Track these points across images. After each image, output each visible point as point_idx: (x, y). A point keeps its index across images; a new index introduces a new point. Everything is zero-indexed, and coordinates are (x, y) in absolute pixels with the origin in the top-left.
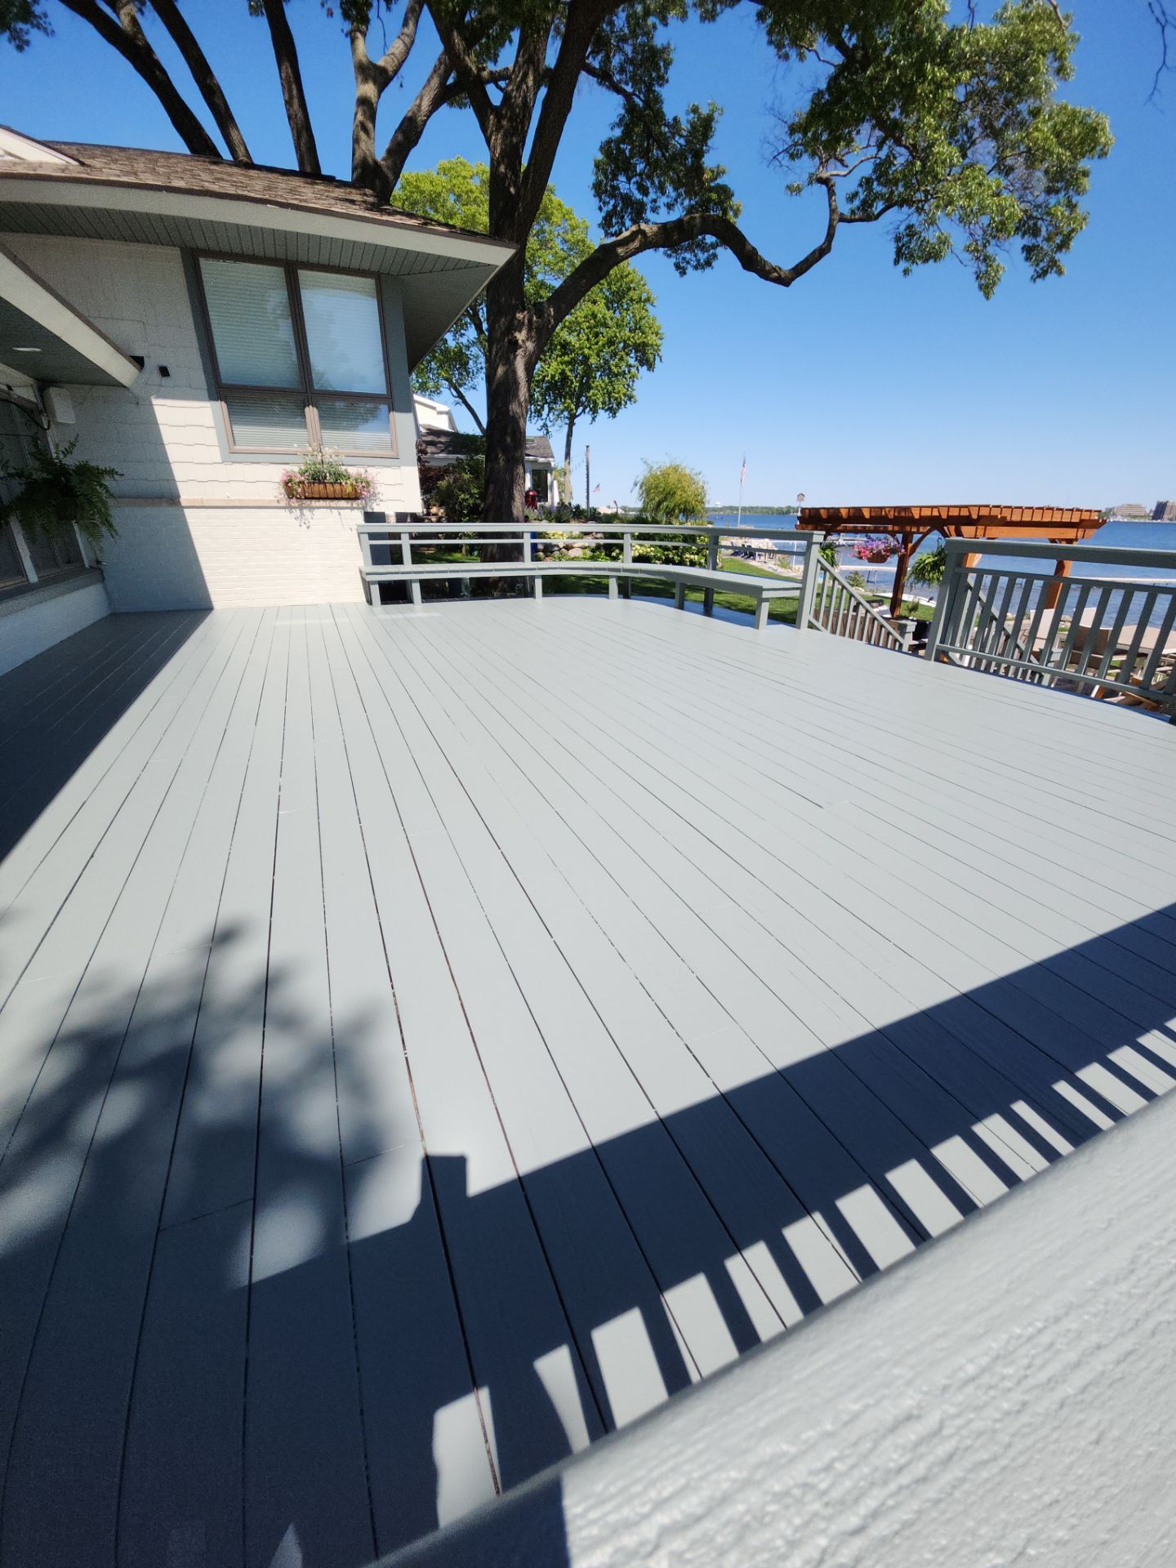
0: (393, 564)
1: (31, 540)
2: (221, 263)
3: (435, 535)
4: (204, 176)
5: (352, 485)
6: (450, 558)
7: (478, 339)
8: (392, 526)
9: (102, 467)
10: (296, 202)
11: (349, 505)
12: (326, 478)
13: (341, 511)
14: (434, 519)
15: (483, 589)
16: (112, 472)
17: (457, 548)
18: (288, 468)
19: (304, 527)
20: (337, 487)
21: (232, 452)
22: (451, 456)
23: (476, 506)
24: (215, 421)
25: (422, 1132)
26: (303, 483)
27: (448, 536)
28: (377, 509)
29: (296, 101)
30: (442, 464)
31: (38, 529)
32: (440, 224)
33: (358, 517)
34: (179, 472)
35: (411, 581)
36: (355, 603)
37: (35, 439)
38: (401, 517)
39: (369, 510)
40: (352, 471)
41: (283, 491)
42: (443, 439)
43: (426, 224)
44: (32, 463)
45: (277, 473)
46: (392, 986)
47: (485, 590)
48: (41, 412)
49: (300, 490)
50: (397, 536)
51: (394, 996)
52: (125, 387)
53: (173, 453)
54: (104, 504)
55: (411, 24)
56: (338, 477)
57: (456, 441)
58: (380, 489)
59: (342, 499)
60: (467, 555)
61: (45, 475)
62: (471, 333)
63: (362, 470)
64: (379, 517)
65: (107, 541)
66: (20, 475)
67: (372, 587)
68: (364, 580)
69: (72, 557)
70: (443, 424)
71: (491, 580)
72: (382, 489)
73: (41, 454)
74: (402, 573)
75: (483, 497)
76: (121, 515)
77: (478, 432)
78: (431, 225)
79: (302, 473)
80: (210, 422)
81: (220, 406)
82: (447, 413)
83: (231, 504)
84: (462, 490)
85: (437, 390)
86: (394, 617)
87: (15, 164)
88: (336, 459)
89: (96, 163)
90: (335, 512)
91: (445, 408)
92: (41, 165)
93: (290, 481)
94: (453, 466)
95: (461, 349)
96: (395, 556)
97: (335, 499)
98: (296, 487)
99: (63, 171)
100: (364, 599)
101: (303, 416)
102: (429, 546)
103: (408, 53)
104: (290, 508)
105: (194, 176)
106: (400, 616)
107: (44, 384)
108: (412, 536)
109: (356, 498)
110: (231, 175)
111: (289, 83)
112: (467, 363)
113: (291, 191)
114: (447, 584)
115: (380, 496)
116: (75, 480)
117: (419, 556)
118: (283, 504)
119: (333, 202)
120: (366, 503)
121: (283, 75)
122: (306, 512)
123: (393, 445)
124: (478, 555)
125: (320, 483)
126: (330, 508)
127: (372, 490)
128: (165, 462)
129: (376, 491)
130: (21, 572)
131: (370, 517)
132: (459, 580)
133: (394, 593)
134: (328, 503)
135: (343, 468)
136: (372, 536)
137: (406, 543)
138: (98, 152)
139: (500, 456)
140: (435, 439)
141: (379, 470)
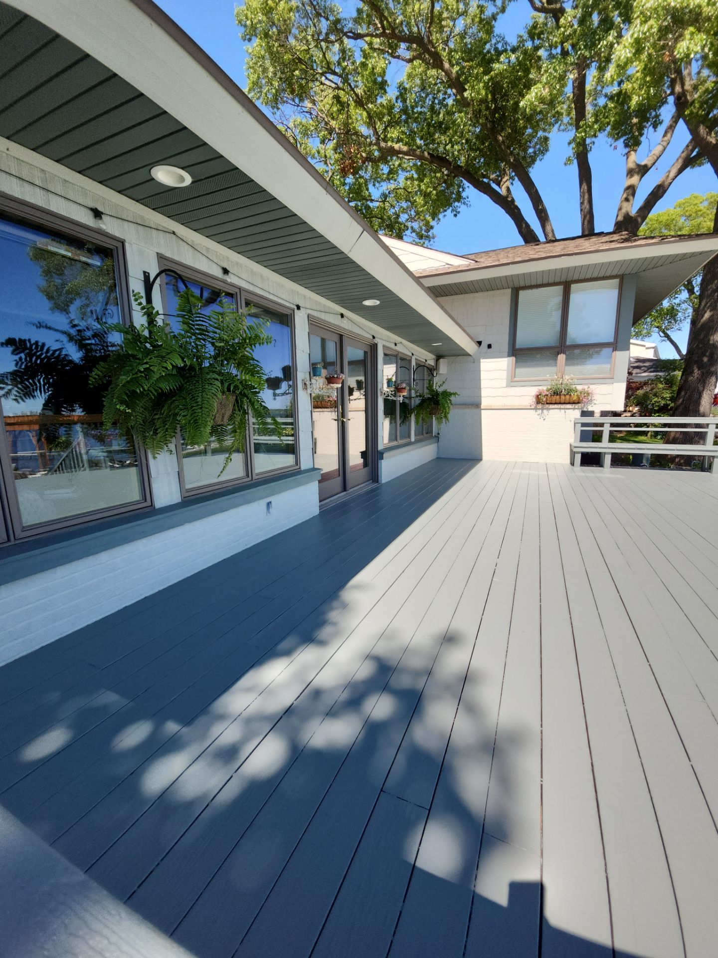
0: (593, 442)
1: (417, 423)
2: (530, 290)
3: (628, 425)
4: (531, 252)
5: (577, 395)
6: (636, 439)
7: (689, 298)
8: (597, 419)
9: (452, 392)
10: (578, 251)
11: (573, 407)
12: (562, 391)
13: (566, 411)
14: (629, 414)
15: (660, 462)
16: (455, 394)
17: (645, 433)
18: (541, 388)
19: (542, 419)
20: (568, 397)
21: (512, 381)
22: (652, 374)
23: (666, 406)
24: (508, 367)
25: (542, 850)
26: (547, 395)
27: (637, 425)
28: (590, 409)
29: (586, 201)
30: (643, 380)
31: (421, 419)
32: (673, 237)
33: (576, 414)
34: (484, 393)
35: (605, 453)
36: (562, 464)
37: (430, 381)
38: (604, 414)
39: (585, 409)
40: (579, 388)
41: (534, 400)
42: (647, 364)
43: (663, 239)
44: (426, 391)
45: (533, 391)
46: (542, 725)
47: (663, 462)
48: (434, 370)
49: (544, 399)
50: (602, 425)
51: (542, 733)
52: (470, 355)
53: (484, 383)
54: (449, 407)
55: (669, 135)
56: (569, 391)
57: (658, 365)
58: (595, 397)
59: (569, 403)
60: (651, 438)
61: (429, 396)
62: (684, 295)
63: (586, 387)
64: (591, 414)
65: (443, 425)
66: (420, 396)
67: (576, 455)
68: (571, 451)
69: (429, 432)
70: (650, 355)
71: (669, 457)
72: (597, 398)
73: (430, 387)
74: (600, 448)
75: (672, 399)
76: (454, 413)
77: (677, 357)
78: (667, 238)
79: (548, 390)
80: (505, 367)
81: (513, 359)
82: (653, 348)
83: (505, 408)
84: (655, 395)
85: (648, 334)
86: (587, 475)
87: (449, 268)
88: (571, 381)
89: (482, 260)
90: (563, 411)
91: (653, 345)
92: (459, 266)
93: (540, 395)
94: (652, 380)
95: (673, 308)
96: (596, 437)
97: (564, 403)
98: (542, 398)
99: (468, 267)
100: (568, 461)
101: (556, 359)
102: (620, 432)
103: (664, 150)
104: (536, 409)
105: (526, 254)
106: (592, 475)
107: (439, 358)
108: (612, 425)
109: (578, 403)
110: (544, 248)
111: (584, 193)
112: (676, 315)
113: (577, 246)
114: (631, 457)
115: (595, 402)
116: (440, 398)
117: (613, 438)
118: (533, 407)
119: (601, 244)
120: (584, 406)
121: (582, 191)
122: (545, 411)
123: (612, 370)
124: (661, 439)
125: (557, 394)
126: (560, 409)
127: (590, 398)
128: (479, 388)
129: (593, 399)
130: (409, 436)
131: (584, 414)
132: (642, 455)
133: (591, 460)
134: (559, 406)
135: (574, 386)
136: (583, 425)
137: (606, 430)
138: (483, 255)
139: (695, 371)
140: (641, 364)
141: (598, 386)
